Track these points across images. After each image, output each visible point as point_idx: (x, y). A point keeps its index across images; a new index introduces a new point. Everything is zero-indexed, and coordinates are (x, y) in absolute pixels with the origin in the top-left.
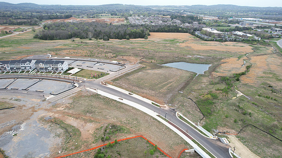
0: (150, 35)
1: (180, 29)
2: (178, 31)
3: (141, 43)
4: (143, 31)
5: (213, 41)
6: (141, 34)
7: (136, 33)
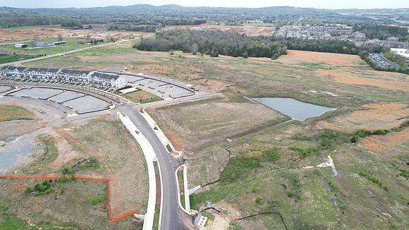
0: (285, 54)
1: (345, 48)
2: (340, 51)
3: (258, 64)
4: (274, 48)
5: (393, 70)
6: (268, 50)
7: (261, 49)
